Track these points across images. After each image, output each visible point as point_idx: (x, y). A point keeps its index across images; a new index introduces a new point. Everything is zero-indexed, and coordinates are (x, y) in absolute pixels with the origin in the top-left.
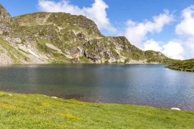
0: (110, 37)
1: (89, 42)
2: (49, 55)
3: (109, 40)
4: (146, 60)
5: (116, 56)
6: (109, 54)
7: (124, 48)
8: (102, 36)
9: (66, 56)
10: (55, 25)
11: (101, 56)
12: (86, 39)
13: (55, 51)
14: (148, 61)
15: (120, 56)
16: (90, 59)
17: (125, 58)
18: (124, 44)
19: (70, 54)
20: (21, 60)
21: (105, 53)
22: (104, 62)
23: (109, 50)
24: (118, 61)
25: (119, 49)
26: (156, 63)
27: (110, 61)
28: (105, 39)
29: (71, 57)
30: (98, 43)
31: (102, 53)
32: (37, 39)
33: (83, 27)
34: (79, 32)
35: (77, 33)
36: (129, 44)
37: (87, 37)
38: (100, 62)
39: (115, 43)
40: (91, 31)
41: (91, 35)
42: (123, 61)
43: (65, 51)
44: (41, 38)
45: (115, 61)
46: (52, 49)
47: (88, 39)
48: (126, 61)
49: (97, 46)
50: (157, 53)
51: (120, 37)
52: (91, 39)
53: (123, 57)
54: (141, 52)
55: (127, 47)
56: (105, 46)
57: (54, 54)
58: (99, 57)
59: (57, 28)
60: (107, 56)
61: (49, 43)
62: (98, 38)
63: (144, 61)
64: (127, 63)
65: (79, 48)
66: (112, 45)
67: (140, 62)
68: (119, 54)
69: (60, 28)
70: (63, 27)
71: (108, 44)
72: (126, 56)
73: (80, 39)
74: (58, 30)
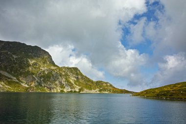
0: (64, 67)
1: (44, 71)
2: (2, 83)
4: (98, 89)
5: (71, 85)
6: (64, 83)
7: (77, 78)
8: (57, 66)
9: (22, 84)
10: (9, 53)
11: (56, 85)
12: (41, 68)
13: (9, 78)
14: (100, 91)
15: (75, 85)
16: (46, 88)
18: (77, 74)
19: (25, 82)
21: (60, 83)
22: (59, 91)
23: (64, 80)
24: (73, 90)
25: (73, 79)
26: (107, 92)
27: (65, 90)
28: (60, 69)
29: (26, 86)
30: (54, 73)
31: (57, 82)
33: (37, 57)
34: (34, 61)
35: (33, 62)
36: (81, 75)
37: (42, 66)
38: (55, 91)
39: (69, 73)
40: (45, 60)
41: (46, 65)
42: (77, 90)
43: (20, 79)
45: (70, 90)
46: (6, 77)
47: (43, 68)
48: (80, 90)
49: (53, 75)
50: (106, 83)
51: (74, 68)
52: (46, 68)
53: (77, 86)
54: (92, 82)
55: (79, 77)
56: (61, 76)
57: (8, 82)
58: (55, 86)
59: (12, 56)
60: (62, 86)
61: (3, 70)
62: (53, 68)
63: (96, 90)
64: (81, 92)
65: (34, 76)
66: (66, 75)
67: (93, 91)
68: (73, 83)
69: (15, 57)
70: (17, 55)
71: (63, 74)
72: (80, 86)
73: (35, 68)
74: (13, 57)
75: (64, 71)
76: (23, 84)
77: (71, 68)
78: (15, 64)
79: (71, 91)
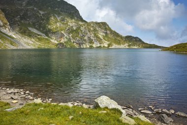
0: (92, 22)
1: (72, 27)
2: (33, 40)
3: (92, 25)
4: (127, 44)
5: (99, 40)
6: (93, 39)
7: (106, 33)
8: (85, 21)
9: (51, 40)
10: (35, 9)
11: (85, 40)
12: (69, 24)
13: (39, 35)
14: (129, 46)
15: (104, 41)
16: (75, 44)
17: (108, 43)
18: (106, 29)
19: (54, 38)
20: (7, 45)
21: (89, 38)
22: (88, 46)
23: (93, 35)
24: (102, 45)
25: (101, 34)
26: (136, 47)
27: (94, 46)
28: (88, 24)
29: (56, 42)
30: (82, 28)
31: (86, 38)
32: (18, 22)
33: (64, 12)
34: (61, 17)
36: (110, 30)
37: (70, 21)
38: (85, 47)
39: (97, 29)
40: (73, 16)
41: (73, 20)
42: (106, 46)
43: (50, 35)
44: (22, 21)
45: (99, 45)
46: (36, 34)
47: (71, 24)
48: (109, 45)
49: (81, 31)
50: (136, 38)
51: (102, 23)
52: (74, 24)
53: (106, 42)
54: (121, 37)
55: (108, 32)
56: (89, 31)
57: (38, 38)
58: (84, 42)
59: (38, 12)
60: (91, 42)
61: (32, 27)
63: (125, 45)
64: (110, 47)
65: (62, 32)
66: (95, 30)
67: (122, 46)
68: (102, 38)
69: (42, 12)
70: (44, 11)
71: (92, 29)
72: (109, 41)
73: (63, 24)
74: (40, 14)
75: (93, 27)
76: (53, 41)
77: (99, 23)
78: (43, 20)
79: (100, 47)
